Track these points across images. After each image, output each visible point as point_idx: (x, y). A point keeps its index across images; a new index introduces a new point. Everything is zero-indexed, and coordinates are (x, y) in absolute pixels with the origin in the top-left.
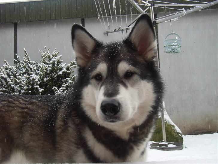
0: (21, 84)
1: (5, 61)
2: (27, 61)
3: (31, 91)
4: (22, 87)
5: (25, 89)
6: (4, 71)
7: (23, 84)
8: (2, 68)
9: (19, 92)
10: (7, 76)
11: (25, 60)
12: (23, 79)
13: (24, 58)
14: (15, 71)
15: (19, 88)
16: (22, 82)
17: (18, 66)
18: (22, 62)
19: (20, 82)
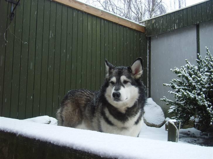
0: (201, 82)
1: (186, 61)
2: (209, 59)
3: (212, 89)
4: (203, 84)
5: (206, 87)
6: (186, 70)
7: (204, 82)
8: (183, 67)
9: (201, 90)
10: (188, 75)
11: (207, 59)
12: (204, 77)
13: (206, 56)
14: (196, 70)
15: (200, 86)
16: (203, 80)
17: (200, 66)
18: (204, 61)
19: (201, 80)
